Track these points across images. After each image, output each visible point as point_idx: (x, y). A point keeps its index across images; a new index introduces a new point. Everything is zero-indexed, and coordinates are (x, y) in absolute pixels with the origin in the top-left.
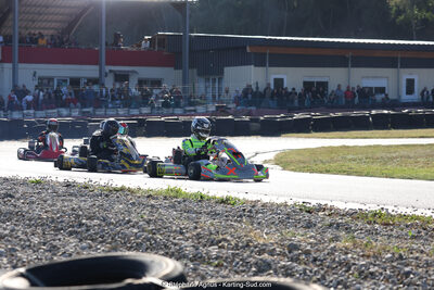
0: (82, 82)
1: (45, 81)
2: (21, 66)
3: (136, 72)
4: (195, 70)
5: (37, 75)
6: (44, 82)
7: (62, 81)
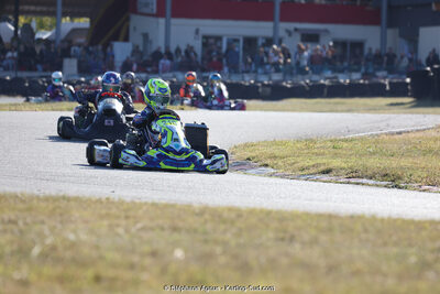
0: (260, 42)
1: (211, 41)
2: (174, 21)
3: (326, 31)
4: (397, 31)
5: (201, 33)
6: (209, 42)
7: (233, 41)
